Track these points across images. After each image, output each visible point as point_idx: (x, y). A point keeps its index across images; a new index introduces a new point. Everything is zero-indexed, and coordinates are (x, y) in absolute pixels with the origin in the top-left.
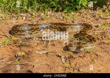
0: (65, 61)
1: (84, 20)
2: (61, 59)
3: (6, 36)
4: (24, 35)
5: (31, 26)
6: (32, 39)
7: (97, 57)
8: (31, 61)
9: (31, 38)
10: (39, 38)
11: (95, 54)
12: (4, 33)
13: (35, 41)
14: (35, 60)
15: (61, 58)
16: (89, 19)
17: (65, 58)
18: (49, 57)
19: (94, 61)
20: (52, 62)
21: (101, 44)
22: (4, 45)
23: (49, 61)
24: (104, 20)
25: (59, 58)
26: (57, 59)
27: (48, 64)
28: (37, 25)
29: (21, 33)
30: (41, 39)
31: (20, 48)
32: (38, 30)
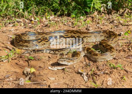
0: (87, 79)
1: (101, 27)
2: (83, 77)
3: (7, 48)
4: (27, 46)
6: (42, 51)
7: (126, 73)
8: (44, 79)
9: (40, 51)
11: (124, 70)
12: (3, 44)
13: (46, 54)
14: (49, 78)
15: (82, 75)
16: (106, 25)
17: (88, 76)
18: (66, 74)
19: (124, 79)
20: (72, 80)
21: (129, 57)
22: (8, 60)
23: (68, 79)
24: (126, 27)
25: (79, 75)
26: (77, 77)
27: (68, 83)
31: (27, 64)
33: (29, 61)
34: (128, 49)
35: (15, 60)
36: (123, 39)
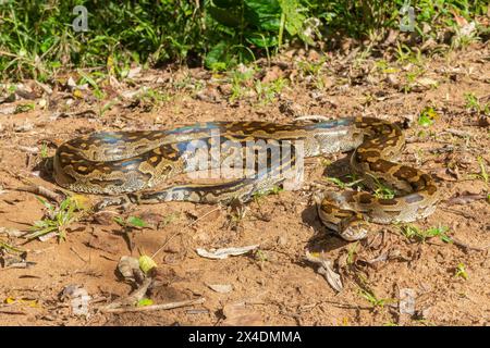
0: (339, 282)
1: (332, 102)
2: (324, 276)
3: (37, 192)
4: (118, 183)
5: (134, 140)
6: (160, 197)
7: (462, 254)
8: (196, 291)
9: (155, 195)
10: (187, 193)
11: (455, 244)
12: (18, 178)
14: (213, 287)
15: (321, 270)
16: (345, 93)
18: (265, 270)
19: (461, 275)
20: (290, 289)
21: (456, 200)
22: (55, 234)
23: (276, 287)
24: (413, 95)
25: (308, 269)
26: (305, 277)
27: (280, 300)
28: (159, 135)
29: (104, 174)
30: (197, 195)
31: (125, 243)
32: (171, 156)
33: (130, 235)
34: (448, 172)
35: (81, 233)
36: (421, 138)
